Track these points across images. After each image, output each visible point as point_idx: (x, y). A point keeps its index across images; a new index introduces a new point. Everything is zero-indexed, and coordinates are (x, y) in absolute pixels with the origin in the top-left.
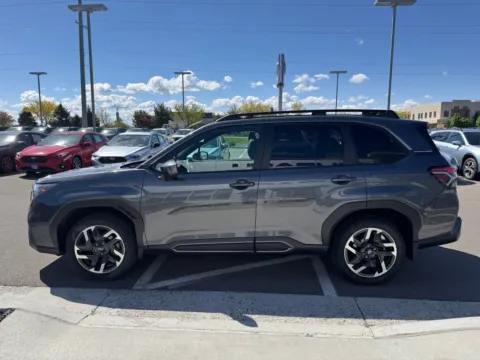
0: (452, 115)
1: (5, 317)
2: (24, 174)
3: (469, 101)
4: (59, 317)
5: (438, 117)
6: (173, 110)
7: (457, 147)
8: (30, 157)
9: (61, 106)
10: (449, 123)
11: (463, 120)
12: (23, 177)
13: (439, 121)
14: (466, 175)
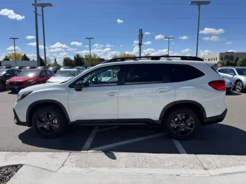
0: (225, 59)
1: (18, 169)
2: (10, 91)
3: (233, 52)
4: (46, 168)
5: (218, 60)
6: (84, 57)
7: (232, 76)
8: (14, 82)
9: (25, 55)
10: (224, 63)
11: (230, 62)
12: (9, 93)
13: (218, 62)
14: (237, 90)
